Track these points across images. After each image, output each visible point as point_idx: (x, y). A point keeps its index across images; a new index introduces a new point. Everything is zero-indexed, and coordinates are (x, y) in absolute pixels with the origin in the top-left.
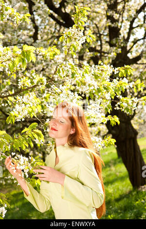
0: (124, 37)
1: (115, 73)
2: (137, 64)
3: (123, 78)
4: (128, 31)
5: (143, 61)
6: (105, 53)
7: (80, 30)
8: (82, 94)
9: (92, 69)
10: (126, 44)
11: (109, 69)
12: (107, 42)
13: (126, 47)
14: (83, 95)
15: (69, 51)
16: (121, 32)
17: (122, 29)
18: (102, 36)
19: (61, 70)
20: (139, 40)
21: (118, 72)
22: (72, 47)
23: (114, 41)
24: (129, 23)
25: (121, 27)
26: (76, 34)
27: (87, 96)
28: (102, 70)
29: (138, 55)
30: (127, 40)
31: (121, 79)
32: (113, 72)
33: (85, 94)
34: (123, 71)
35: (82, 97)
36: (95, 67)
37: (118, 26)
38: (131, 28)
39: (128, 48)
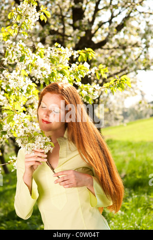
0: (88, 20)
1: (75, 57)
2: (102, 48)
3: (83, 63)
4: (93, 13)
5: (108, 46)
6: (68, 36)
7: (33, 6)
8: (36, 80)
9: (48, 52)
10: (91, 27)
11: (67, 53)
12: (70, 24)
13: (91, 30)
14: (37, 82)
15: (19, 30)
16: (85, 14)
17: (87, 11)
18: (65, 18)
19: (10, 52)
20: (105, 23)
21: (78, 56)
22: (23, 25)
23: (77, 23)
24: (94, 5)
25: (85, 8)
26: (27, 10)
27: (42, 82)
28: (59, 53)
29: (104, 39)
30: (92, 23)
31: (81, 63)
32: (72, 56)
33: (39, 81)
34: (84, 55)
35: (37, 84)
36: (51, 50)
37: (82, 7)
38: (97, 10)
39: (93, 32)
